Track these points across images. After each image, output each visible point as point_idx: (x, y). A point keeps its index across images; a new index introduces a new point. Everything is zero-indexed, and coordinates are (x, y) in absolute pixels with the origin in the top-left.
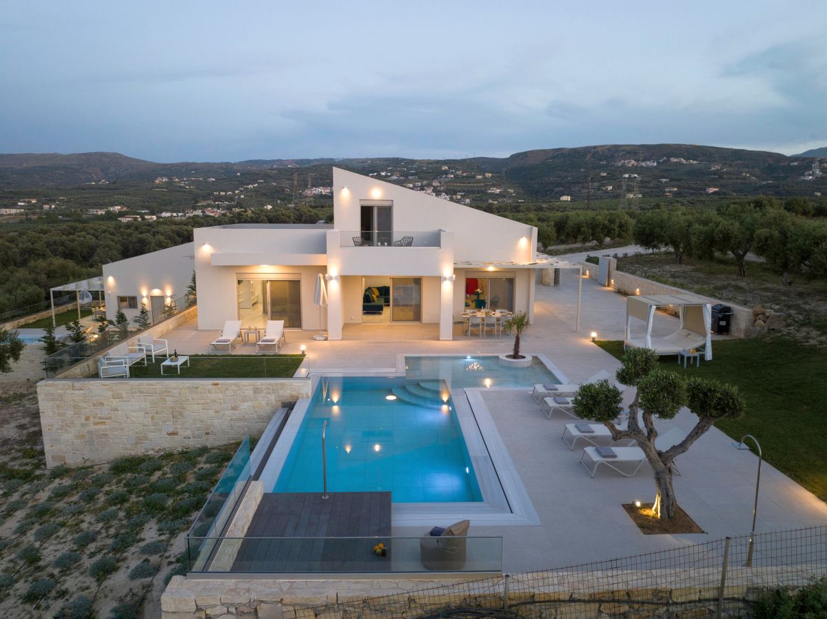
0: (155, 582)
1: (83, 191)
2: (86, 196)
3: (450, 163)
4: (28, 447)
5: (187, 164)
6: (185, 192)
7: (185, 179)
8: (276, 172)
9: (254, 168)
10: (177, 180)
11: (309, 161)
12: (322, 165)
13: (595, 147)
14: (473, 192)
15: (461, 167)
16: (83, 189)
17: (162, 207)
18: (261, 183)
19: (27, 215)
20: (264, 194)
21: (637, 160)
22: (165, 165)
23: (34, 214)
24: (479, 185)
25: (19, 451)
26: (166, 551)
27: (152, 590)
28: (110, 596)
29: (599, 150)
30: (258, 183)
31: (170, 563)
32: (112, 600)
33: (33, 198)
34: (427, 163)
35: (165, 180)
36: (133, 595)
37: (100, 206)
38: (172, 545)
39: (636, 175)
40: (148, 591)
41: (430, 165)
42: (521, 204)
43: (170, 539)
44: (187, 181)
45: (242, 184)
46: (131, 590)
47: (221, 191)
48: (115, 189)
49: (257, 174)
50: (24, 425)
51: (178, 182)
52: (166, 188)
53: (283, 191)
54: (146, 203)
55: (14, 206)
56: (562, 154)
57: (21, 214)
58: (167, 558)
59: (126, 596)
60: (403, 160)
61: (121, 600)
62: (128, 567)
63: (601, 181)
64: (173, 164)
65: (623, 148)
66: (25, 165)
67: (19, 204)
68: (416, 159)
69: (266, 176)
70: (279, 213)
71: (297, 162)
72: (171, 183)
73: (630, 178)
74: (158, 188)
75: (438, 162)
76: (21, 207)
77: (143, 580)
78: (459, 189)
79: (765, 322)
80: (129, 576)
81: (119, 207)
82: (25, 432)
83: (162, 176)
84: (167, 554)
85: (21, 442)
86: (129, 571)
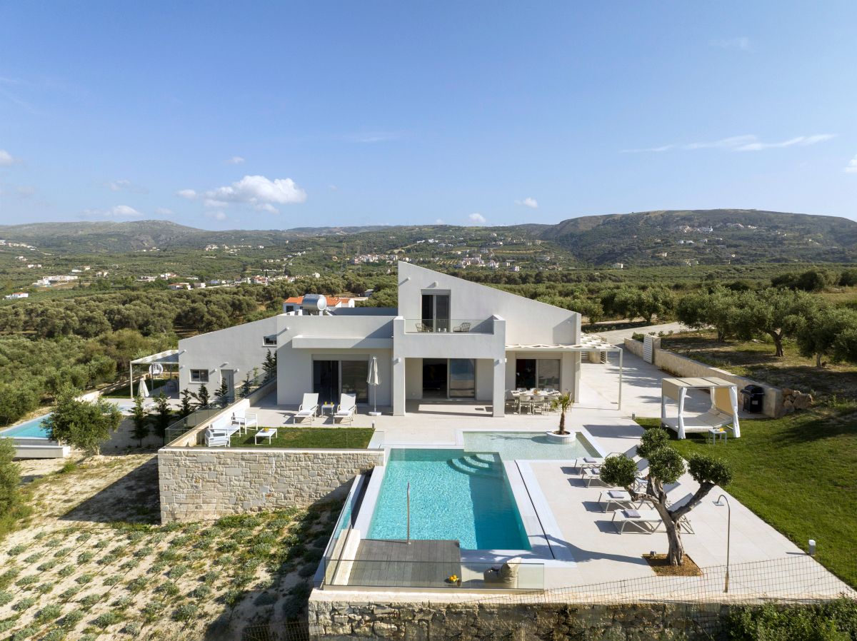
0: (275, 608)
1: (134, 258)
2: (137, 263)
3: (499, 230)
4: (140, 505)
5: (236, 232)
6: (233, 259)
7: (235, 247)
8: (323, 239)
9: (302, 236)
10: (226, 247)
11: (357, 229)
12: (369, 232)
13: (648, 213)
14: (523, 259)
15: (510, 234)
16: (134, 256)
17: (212, 274)
18: (309, 251)
19: (80, 282)
20: (312, 262)
21: (692, 226)
22: (215, 232)
23: (87, 281)
24: (528, 252)
25: (132, 508)
26: (279, 586)
27: (273, 614)
28: (242, 617)
29: (653, 216)
30: (306, 251)
31: (284, 595)
32: (244, 620)
33: (87, 265)
34: (476, 231)
35: (215, 247)
36: (260, 617)
37: (151, 273)
38: (283, 582)
39: (692, 242)
40: (270, 615)
41: (479, 232)
42: (572, 272)
43: (280, 577)
44: (236, 248)
45: (289, 250)
46: (257, 613)
47: (270, 258)
48: (167, 256)
49: (305, 242)
50: (132, 487)
51: (228, 250)
52: (215, 255)
53: (331, 258)
54: (196, 271)
55: (68, 272)
56: (614, 220)
57: (75, 281)
58: (281, 591)
59: (254, 618)
60: (451, 227)
61: (250, 621)
62: (251, 597)
63: (654, 247)
64: (223, 232)
65: (677, 214)
66: (80, 232)
67: (73, 271)
68: (464, 226)
69: (314, 243)
70: (328, 282)
71: (345, 229)
72: (220, 250)
73: (685, 244)
74: (207, 255)
75: (486, 229)
76: (76, 274)
77: (266, 606)
78: (509, 256)
79: (793, 402)
80: (254, 604)
81: (169, 275)
82: (134, 492)
83: (211, 243)
84: (281, 589)
85: (132, 501)
86: (253, 600)
